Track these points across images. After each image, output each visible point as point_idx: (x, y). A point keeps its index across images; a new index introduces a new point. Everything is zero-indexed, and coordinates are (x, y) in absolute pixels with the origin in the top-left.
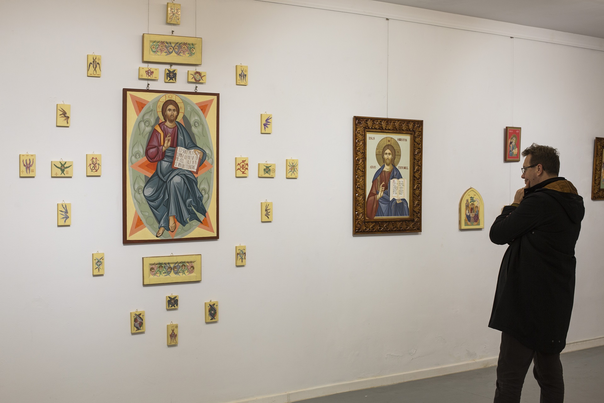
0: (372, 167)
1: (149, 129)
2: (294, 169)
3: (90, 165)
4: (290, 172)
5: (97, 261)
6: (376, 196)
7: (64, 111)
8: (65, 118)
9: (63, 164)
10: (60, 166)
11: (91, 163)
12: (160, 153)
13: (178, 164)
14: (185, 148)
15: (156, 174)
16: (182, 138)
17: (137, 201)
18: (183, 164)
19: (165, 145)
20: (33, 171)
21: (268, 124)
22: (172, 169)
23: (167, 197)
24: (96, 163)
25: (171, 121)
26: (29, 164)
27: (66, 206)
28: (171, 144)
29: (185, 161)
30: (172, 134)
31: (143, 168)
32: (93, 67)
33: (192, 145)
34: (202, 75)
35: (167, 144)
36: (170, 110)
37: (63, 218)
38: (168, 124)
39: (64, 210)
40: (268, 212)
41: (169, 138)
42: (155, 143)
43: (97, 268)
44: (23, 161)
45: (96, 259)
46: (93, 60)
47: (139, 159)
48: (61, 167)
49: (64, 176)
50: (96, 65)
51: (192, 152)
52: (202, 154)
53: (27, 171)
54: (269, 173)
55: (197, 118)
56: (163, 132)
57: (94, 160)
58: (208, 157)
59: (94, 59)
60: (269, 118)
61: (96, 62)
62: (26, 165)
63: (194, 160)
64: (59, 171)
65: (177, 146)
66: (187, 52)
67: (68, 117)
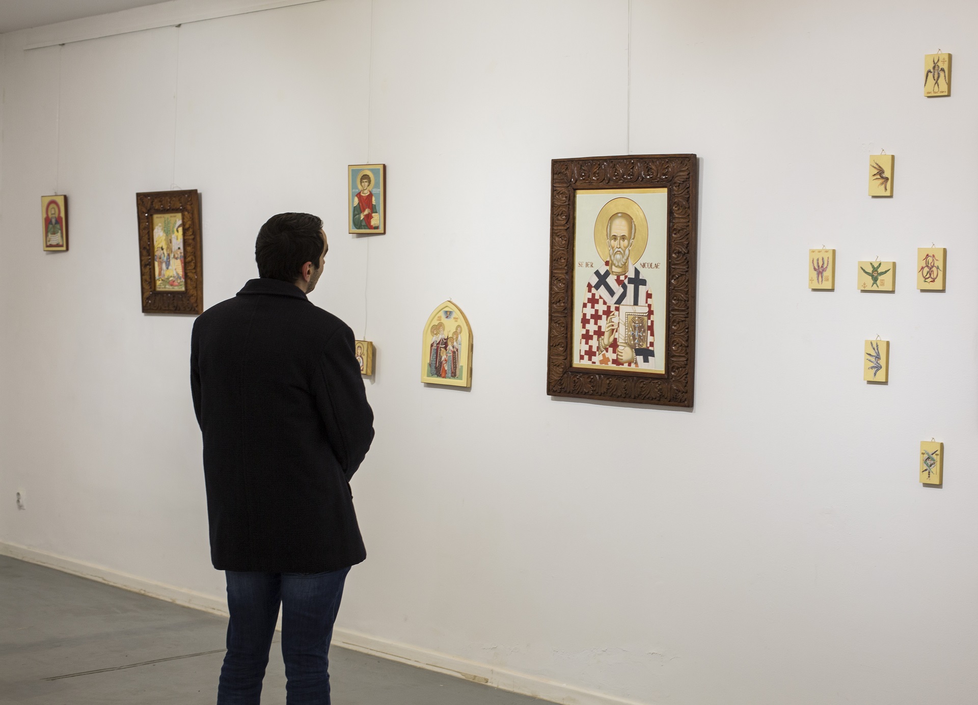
3: (923, 268)
5: (926, 456)
7: (880, 167)
8: (881, 181)
9: (876, 267)
10: (870, 270)
11: (924, 265)
20: (827, 280)
24: (932, 265)
26: (822, 267)
27: (877, 346)
32: (934, 77)
37: (872, 368)
39: (873, 353)
43: (926, 470)
44: (813, 261)
45: (924, 452)
46: (933, 65)
48: (873, 272)
49: (877, 289)
50: (939, 74)
53: (818, 279)
57: (930, 259)
59: (936, 62)
61: (938, 67)
62: (817, 268)
64: (869, 280)
67: (887, 179)
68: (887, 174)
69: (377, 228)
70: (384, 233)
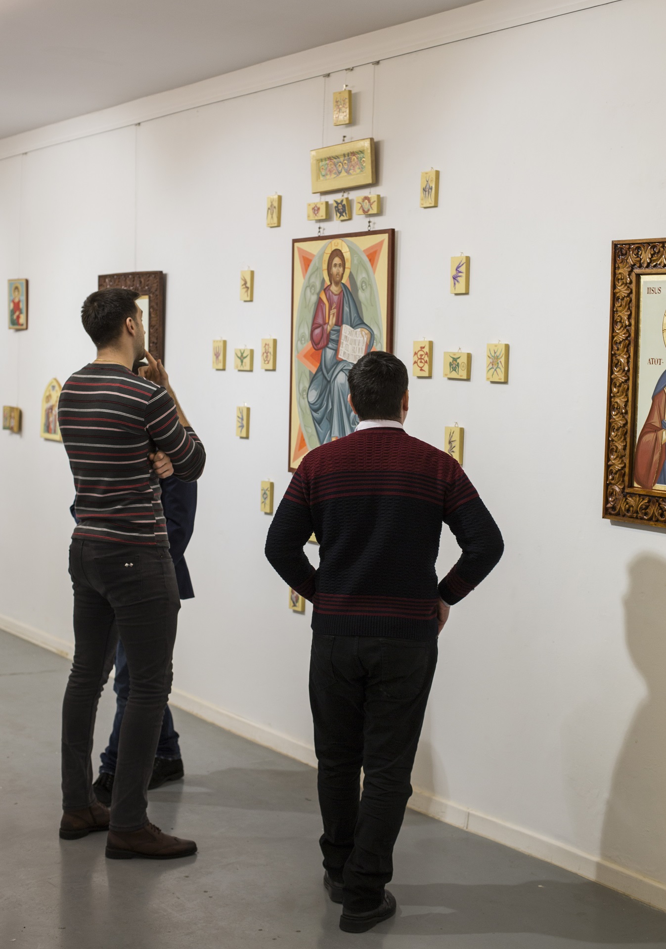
0: (652, 361)
1: (314, 298)
2: (498, 363)
3: (263, 353)
4: (490, 369)
5: (263, 492)
6: (659, 433)
7: (246, 279)
8: (246, 290)
9: (242, 353)
10: (239, 355)
11: (264, 351)
12: (325, 336)
13: (343, 352)
14: (351, 326)
15: (320, 369)
16: (348, 310)
17: (301, 409)
18: (348, 353)
19: (330, 323)
20: (220, 362)
21: (459, 276)
22: (338, 362)
23: (330, 407)
24: (268, 351)
25: (337, 284)
26: (218, 353)
27: (242, 411)
28: (336, 321)
29: (350, 347)
30: (338, 303)
31: (308, 359)
32: (271, 213)
33: (359, 322)
34: (372, 201)
35: (332, 320)
36: (335, 265)
37: (241, 427)
38: (334, 289)
39: (241, 417)
40: (453, 446)
41: (334, 311)
42: (320, 321)
43: (263, 502)
44: (213, 348)
45: (262, 488)
47: (305, 345)
48: (241, 356)
49: (243, 369)
50: (273, 210)
51: (358, 333)
52: (369, 335)
53: (217, 362)
54: (457, 370)
55: (364, 275)
56: (328, 302)
57: (267, 347)
58: (376, 340)
59: (272, 201)
60: (461, 265)
61: (273, 205)
62: (215, 354)
63: (360, 346)
64: (239, 362)
65: (342, 323)
66: (358, 167)
67: (248, 288)
68: (249, 285)
69: (22, 325)
70: (27, 328)
